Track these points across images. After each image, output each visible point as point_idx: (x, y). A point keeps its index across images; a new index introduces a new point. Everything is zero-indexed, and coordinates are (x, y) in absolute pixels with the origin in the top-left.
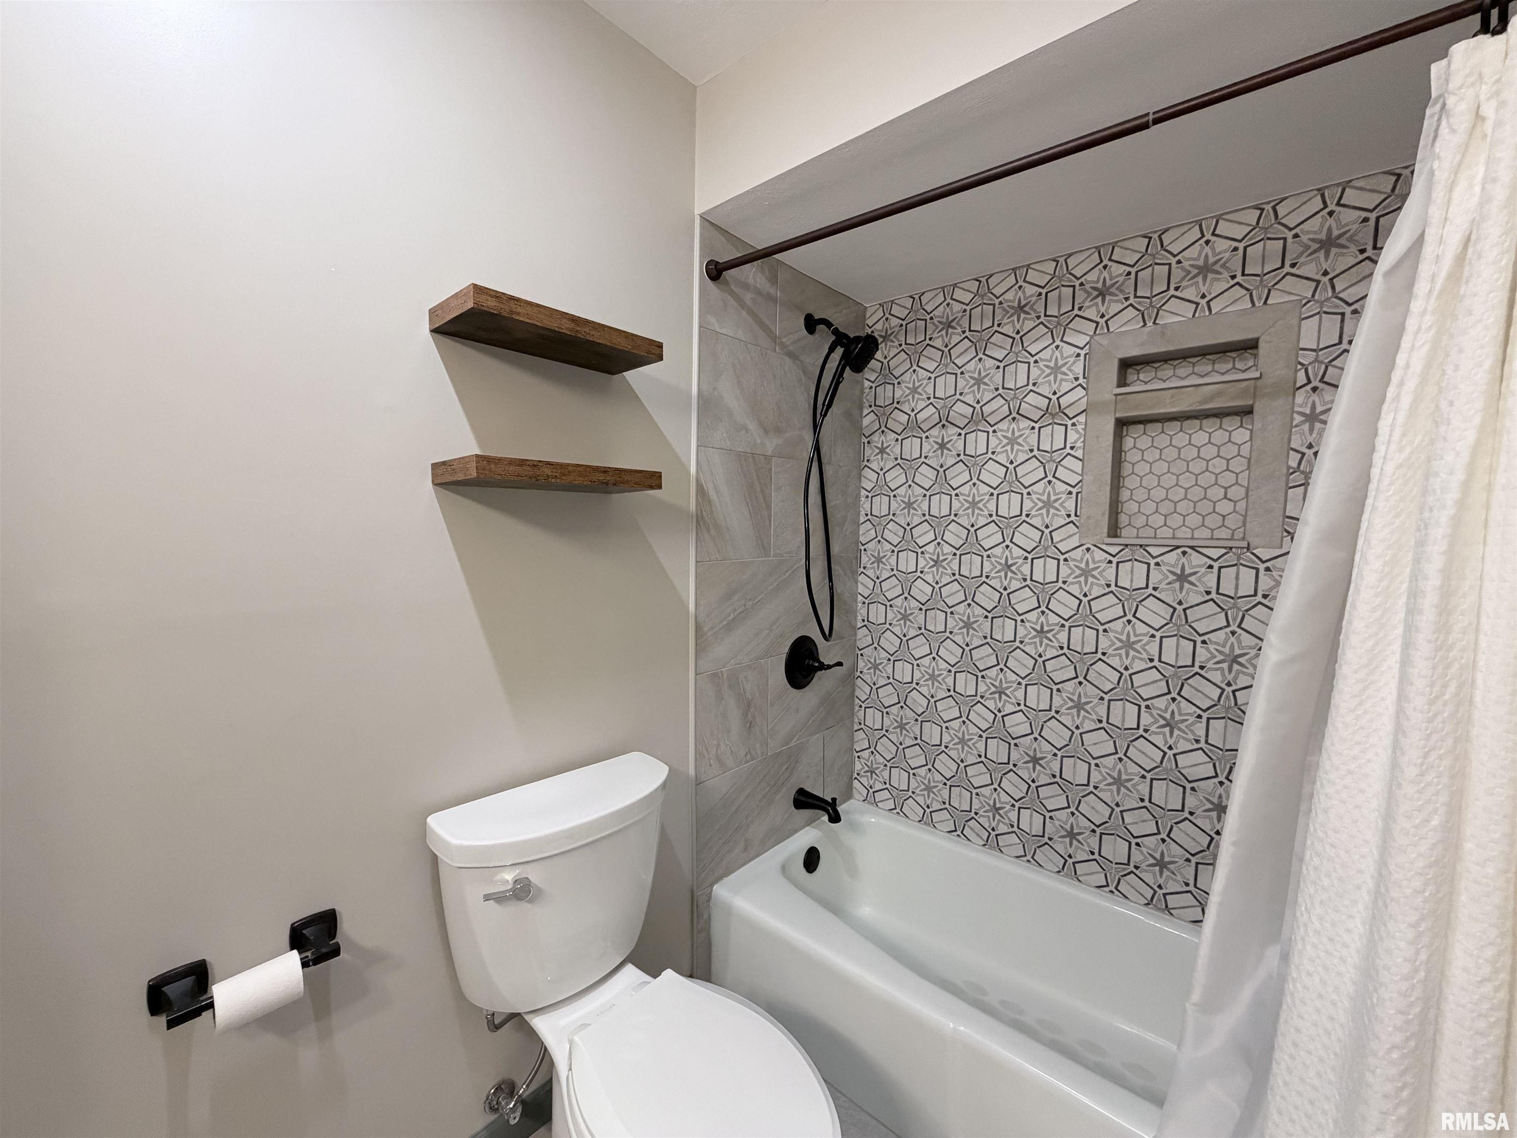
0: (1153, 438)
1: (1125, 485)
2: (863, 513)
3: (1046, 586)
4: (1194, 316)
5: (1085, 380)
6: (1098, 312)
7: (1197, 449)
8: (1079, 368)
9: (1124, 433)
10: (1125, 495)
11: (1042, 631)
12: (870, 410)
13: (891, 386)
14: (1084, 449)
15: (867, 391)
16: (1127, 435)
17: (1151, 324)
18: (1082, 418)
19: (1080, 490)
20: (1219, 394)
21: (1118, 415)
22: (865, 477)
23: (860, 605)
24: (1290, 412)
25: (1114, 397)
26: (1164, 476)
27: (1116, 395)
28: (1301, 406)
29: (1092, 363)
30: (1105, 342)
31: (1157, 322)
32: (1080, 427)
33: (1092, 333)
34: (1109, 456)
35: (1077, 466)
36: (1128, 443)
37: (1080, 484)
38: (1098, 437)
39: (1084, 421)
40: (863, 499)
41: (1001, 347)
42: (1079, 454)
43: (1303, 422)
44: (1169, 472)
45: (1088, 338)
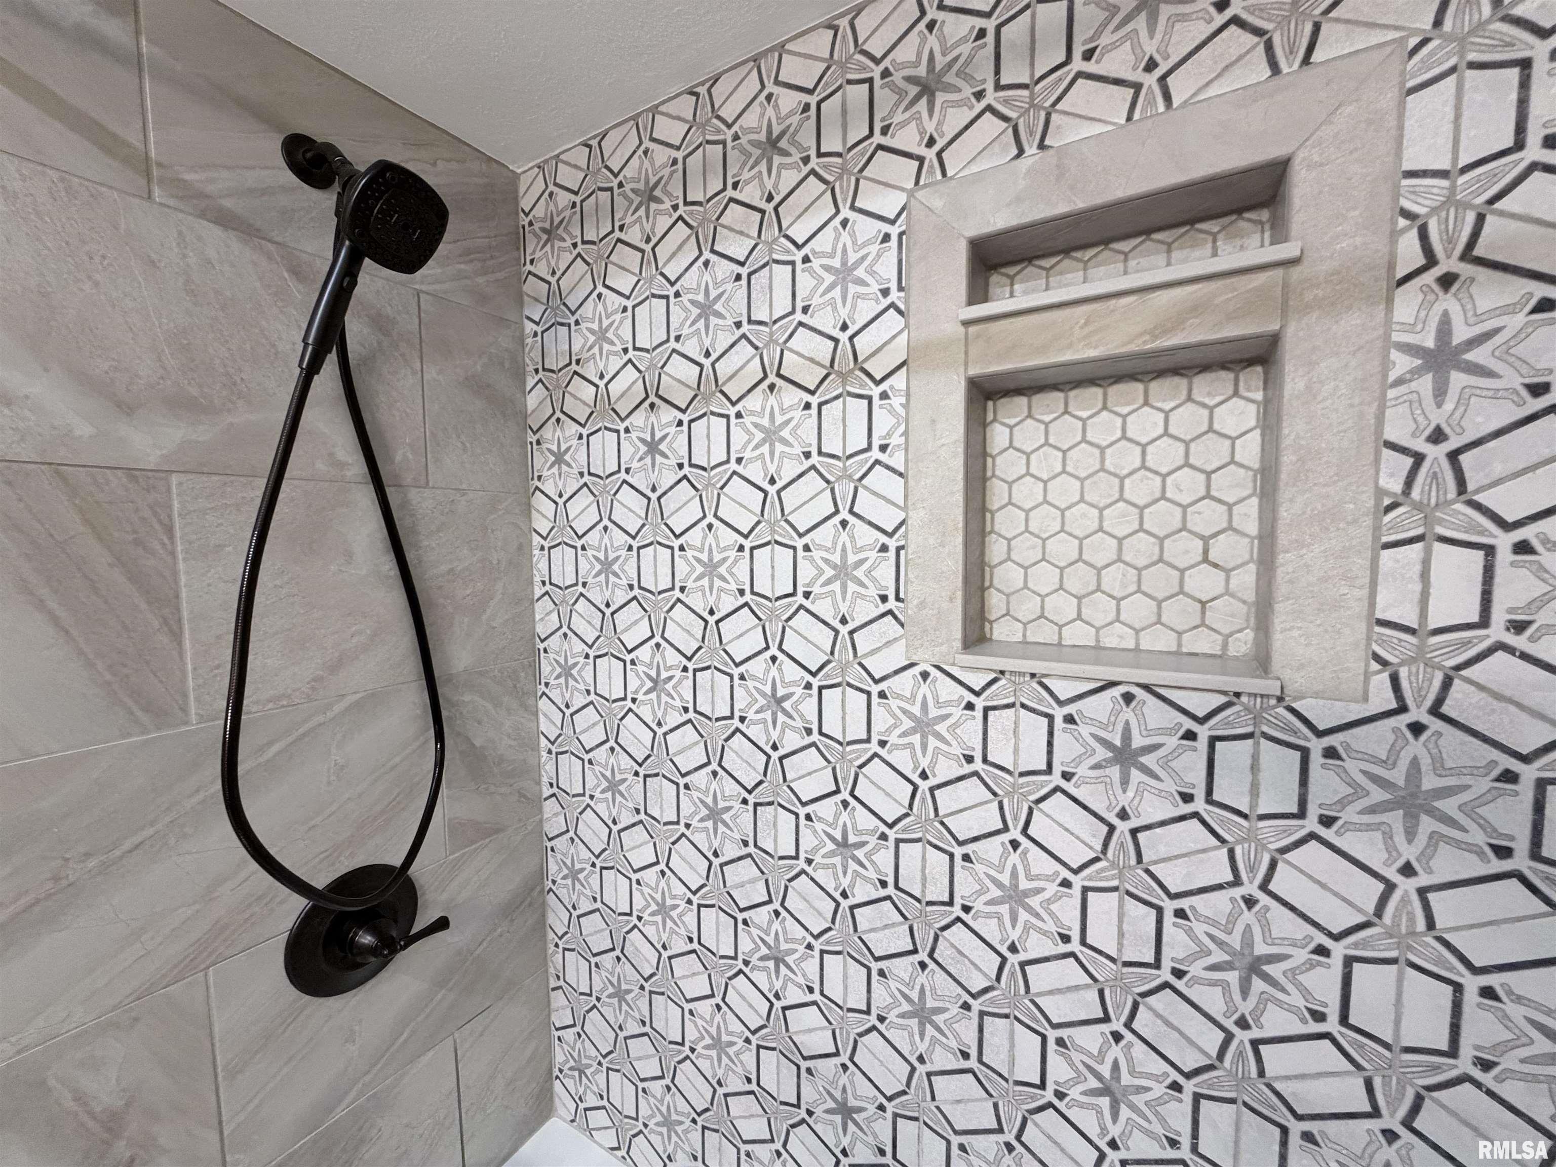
0: (1047, 425)
1: (996, 528)
2: (537, 579)
3: (849, 748)
4: (1129, 119)
5: (902, 294)
6: (922, 133)
7: (1138, 450)
8: (887, 269)
9: (990, 417)
10: (996, 550)
11: (843, 844)
12: (537, 378)
13: (566, 329)
14: (906, 450)
15: (529, 341)
16: (995, 420)
17: (1034, 150)
18: (899, 381)
19: (902, 543)
20: (1196, 309)
21: (972, 372)
22: (538, 511)
23: (544, 754)
24: (1379, 344)
25: (962, 329)
26: (1073, 510)
27: (967, 323)
28: (1410, 328)
29: (915, 254)
30: (937, 203)
31: (1047, 142)
32: (897, 401)
33: (910, 185)
34: (958, 463)
35: (893, 487)
36: (998, 436)
37: (903, 528)
38: (933, 421)
39: (903, 386)
40: (536, 552)
41: (741, 233)
42: (897, 460)
43: (1416, 373)
44: (1082, 500)
45: (902, 198)
